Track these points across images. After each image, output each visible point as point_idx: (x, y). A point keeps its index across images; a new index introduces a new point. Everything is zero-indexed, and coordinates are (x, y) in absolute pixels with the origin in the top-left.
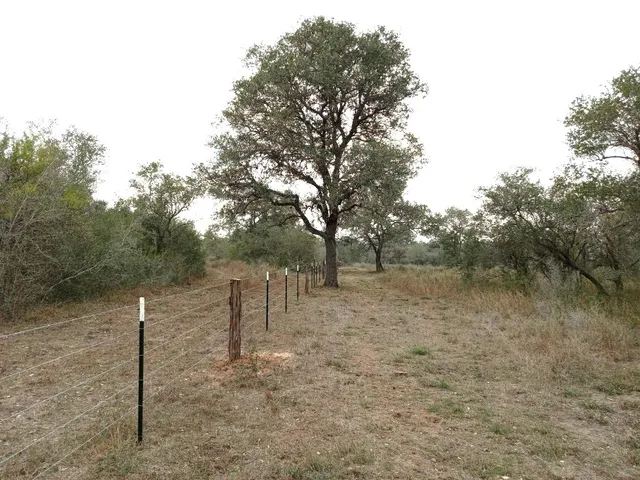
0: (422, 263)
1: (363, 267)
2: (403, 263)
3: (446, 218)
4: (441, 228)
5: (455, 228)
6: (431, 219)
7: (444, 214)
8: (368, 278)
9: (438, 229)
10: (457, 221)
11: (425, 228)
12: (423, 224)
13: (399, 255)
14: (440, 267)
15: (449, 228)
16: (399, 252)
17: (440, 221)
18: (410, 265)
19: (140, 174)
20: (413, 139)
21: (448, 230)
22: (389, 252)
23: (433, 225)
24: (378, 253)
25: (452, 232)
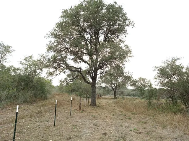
0: (130, 95)
1: (110, 96)
2: (124, 95)
3: (138, 81)
4: (137, 84)
5: (141, 84)
6: (133, 81)
7: (137, 79)
8: (111, 101)
9: (136, 84)
10: (142, 82)
11: (131, 84)
12: (131, 82)
13: (122, 93)
14: (136, 97)
15: (139, 84)
16: (122, 92)
17: (137, 82)
18: (126, 96)
19: (25, 59)
20: (127, 47)
21: (139, 85)
22: (119, 92)
23: (134, 83)
24: (115, 92)
25: (140, 86)
